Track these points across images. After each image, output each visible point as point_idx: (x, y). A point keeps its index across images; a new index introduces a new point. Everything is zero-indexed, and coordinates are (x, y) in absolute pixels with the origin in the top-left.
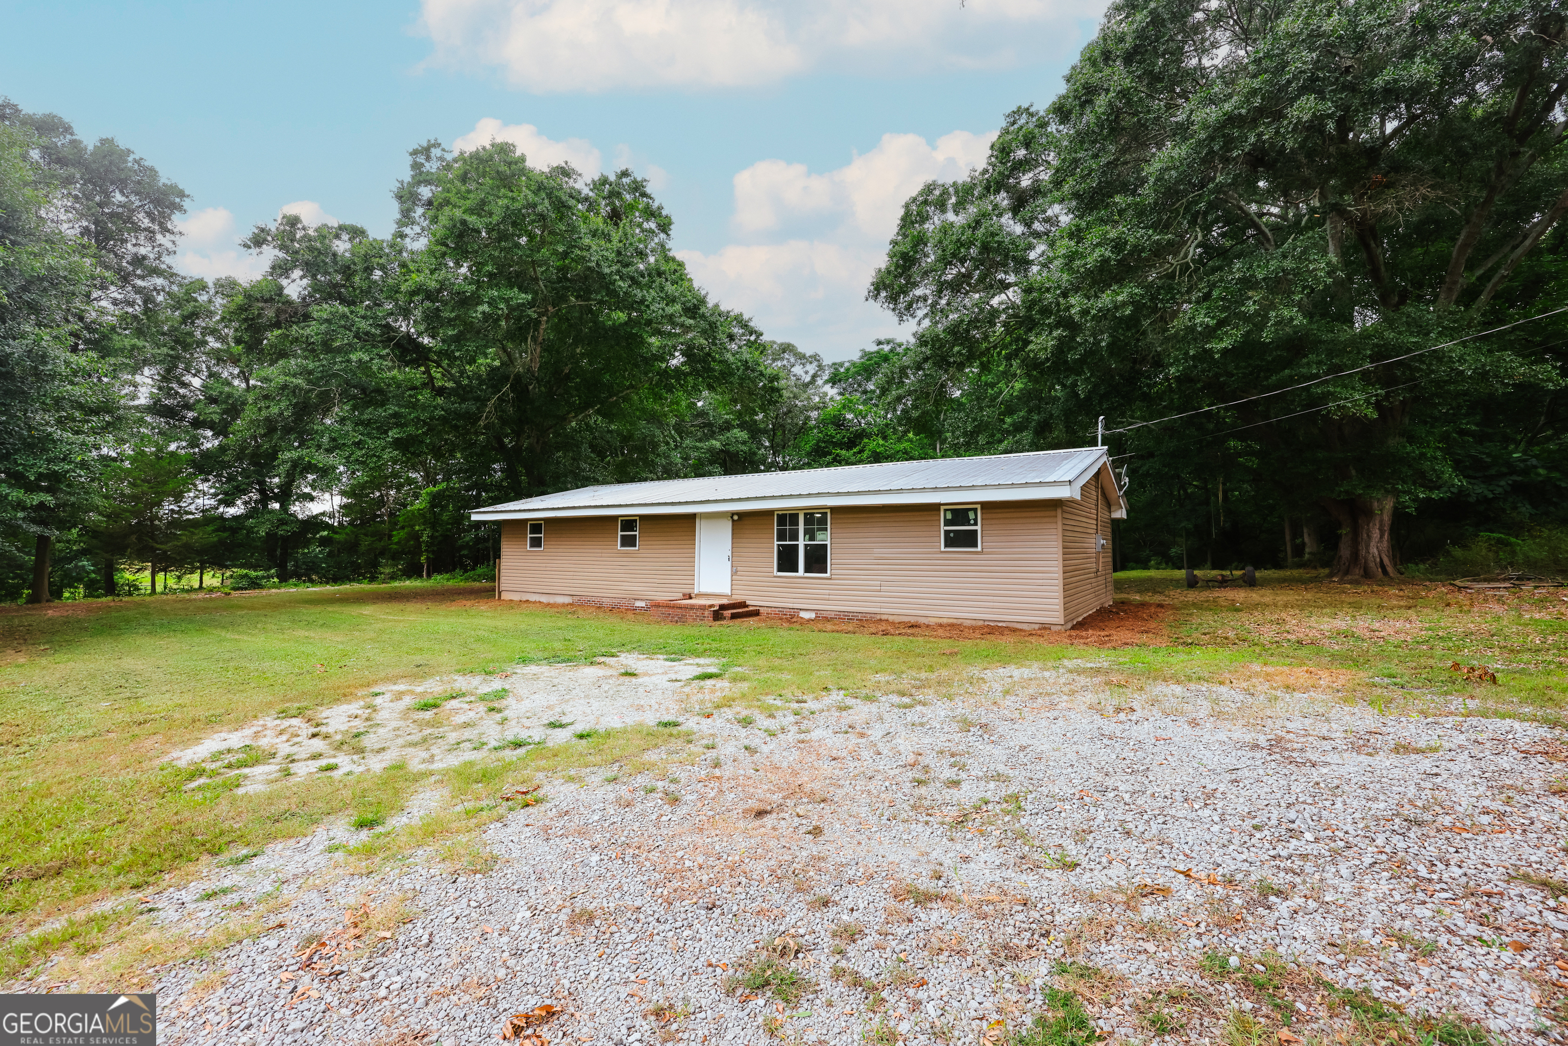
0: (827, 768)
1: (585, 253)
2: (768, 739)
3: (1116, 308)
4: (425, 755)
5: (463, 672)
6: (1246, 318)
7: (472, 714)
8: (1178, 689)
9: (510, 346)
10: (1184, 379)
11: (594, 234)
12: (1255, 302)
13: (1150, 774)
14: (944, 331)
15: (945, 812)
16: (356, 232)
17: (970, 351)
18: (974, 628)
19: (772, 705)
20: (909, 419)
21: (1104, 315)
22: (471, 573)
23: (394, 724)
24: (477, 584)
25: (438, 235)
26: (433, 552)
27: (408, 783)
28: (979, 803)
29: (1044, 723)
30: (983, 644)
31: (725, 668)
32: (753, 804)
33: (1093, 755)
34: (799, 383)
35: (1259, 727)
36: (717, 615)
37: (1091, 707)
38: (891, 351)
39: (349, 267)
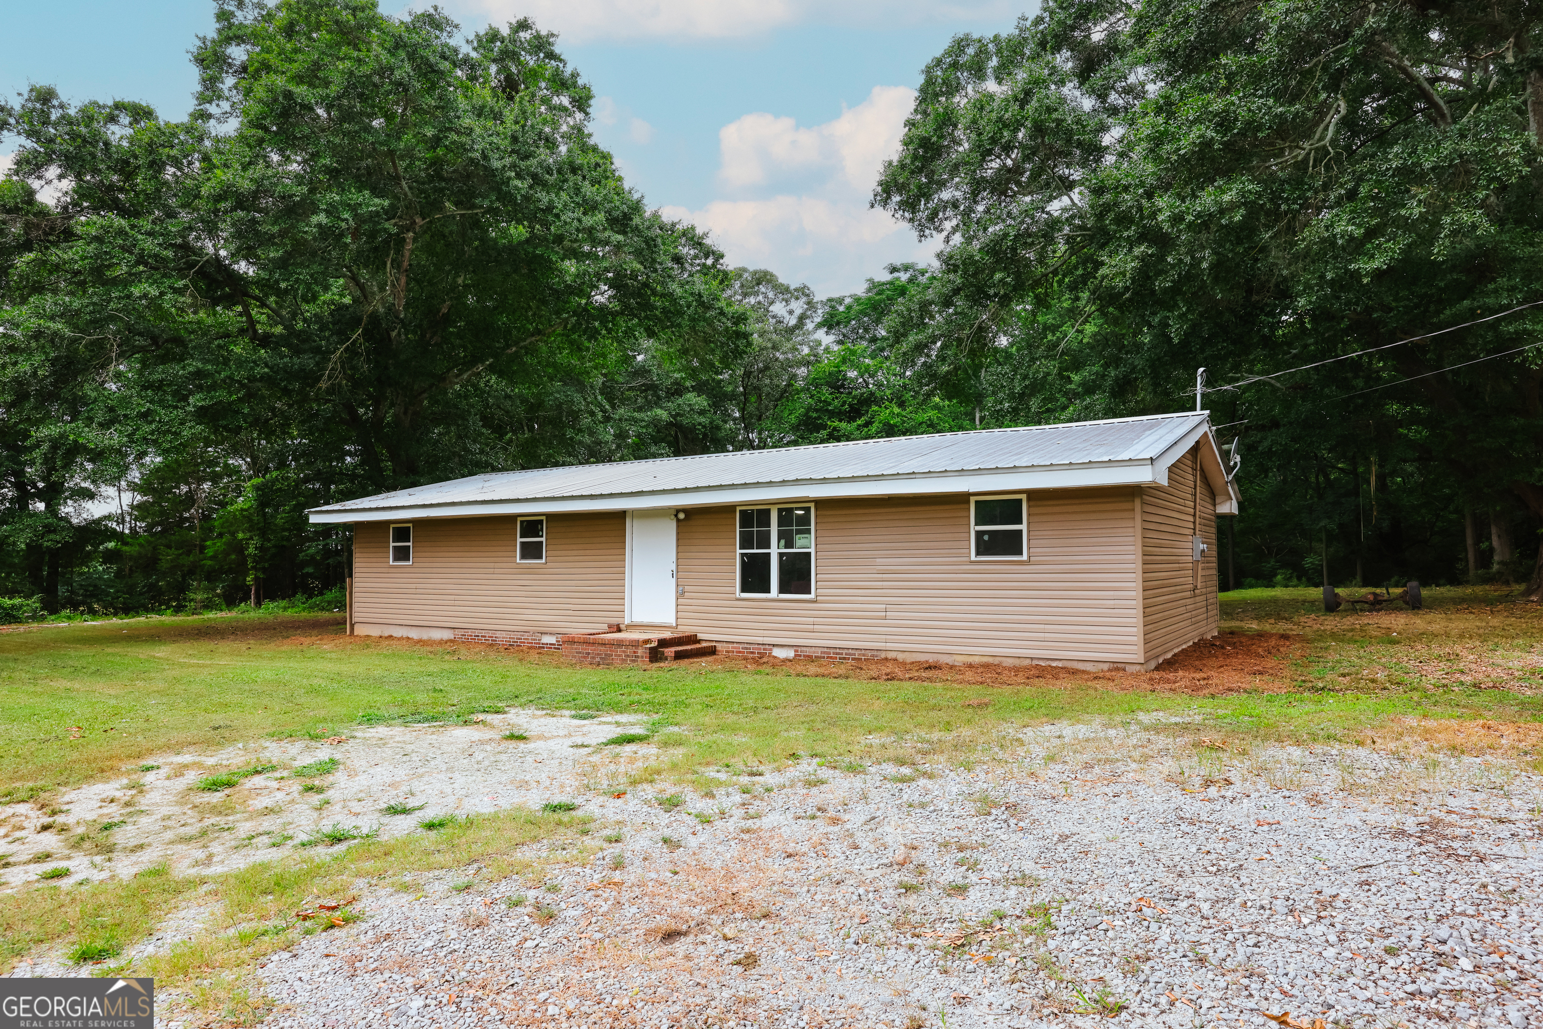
0: (777, 868)
1: (464, 139)
2: (699, 827)
3: (1222, 212)
4: (200, 855)
5: (278, 736)
6: (1406, 225)
7: (280, 795)
8: (1296, 753)
9: (364, 274)
10: (1320, 314)
11: (480, 112)
12: (1420, 201)
13: (1243, 874)
14: (981, 249)
15: (940, 930)
16: (139, 113)
17: (1018, 275)
18: (1017, 670)
19: (712, 780)
20: (933, 377)
21: (1204, 222)
22: (317, 600)
23: (165, 811)
24: (326, 615)
25: (252, 116)
26: (264, 570)
27: (166, 896)
28: (991, 917)
29: (1099, 801)
30: (1027, 691)
31: (654, 728)
32: (663, 922)
33: (1164, 847)
34: (780, 327)
35: (1408, 806)
36: (655, 655)
37: (1169, 779)
38: (911, 281)
39: (127, 163)
